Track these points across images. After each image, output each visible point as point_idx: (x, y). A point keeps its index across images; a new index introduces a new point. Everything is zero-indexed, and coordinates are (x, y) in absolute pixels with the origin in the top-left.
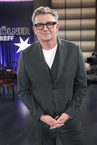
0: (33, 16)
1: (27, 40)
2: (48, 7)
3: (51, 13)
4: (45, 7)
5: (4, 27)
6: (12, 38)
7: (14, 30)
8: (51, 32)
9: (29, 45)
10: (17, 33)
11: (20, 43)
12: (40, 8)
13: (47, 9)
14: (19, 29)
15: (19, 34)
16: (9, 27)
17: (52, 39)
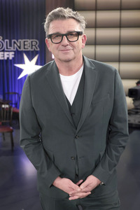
1: (35, 60)
3: (74, 18)
4: (66, 8)
6: (11, 55)
7: (14, 42)
8: (74, 47)
10: (20, 47)
11: (24, 63)
12: (58, 9)
13: (68, 12)
14: (22, 41)
15: (22, 49)
16: (7, 39)
17: (75, 58)
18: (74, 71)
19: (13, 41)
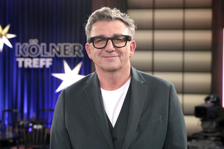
0: (88, 23)
1: (78, 68)
2: (118, 8)
3: (121, 20)
5: (34, 42)
6: (48, 63)
7: (53, 47)
8: (120, 54)
9: (82, 77)
10: (59, 53)
11: (64, 73)
12: (103, 9)
14: (62, 45)
15: (62, 55)
16: (43, 42)
17: (121, 68)
18: (119, 84)
19: (51, 45)
